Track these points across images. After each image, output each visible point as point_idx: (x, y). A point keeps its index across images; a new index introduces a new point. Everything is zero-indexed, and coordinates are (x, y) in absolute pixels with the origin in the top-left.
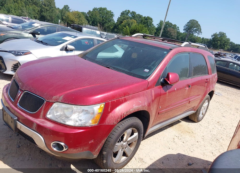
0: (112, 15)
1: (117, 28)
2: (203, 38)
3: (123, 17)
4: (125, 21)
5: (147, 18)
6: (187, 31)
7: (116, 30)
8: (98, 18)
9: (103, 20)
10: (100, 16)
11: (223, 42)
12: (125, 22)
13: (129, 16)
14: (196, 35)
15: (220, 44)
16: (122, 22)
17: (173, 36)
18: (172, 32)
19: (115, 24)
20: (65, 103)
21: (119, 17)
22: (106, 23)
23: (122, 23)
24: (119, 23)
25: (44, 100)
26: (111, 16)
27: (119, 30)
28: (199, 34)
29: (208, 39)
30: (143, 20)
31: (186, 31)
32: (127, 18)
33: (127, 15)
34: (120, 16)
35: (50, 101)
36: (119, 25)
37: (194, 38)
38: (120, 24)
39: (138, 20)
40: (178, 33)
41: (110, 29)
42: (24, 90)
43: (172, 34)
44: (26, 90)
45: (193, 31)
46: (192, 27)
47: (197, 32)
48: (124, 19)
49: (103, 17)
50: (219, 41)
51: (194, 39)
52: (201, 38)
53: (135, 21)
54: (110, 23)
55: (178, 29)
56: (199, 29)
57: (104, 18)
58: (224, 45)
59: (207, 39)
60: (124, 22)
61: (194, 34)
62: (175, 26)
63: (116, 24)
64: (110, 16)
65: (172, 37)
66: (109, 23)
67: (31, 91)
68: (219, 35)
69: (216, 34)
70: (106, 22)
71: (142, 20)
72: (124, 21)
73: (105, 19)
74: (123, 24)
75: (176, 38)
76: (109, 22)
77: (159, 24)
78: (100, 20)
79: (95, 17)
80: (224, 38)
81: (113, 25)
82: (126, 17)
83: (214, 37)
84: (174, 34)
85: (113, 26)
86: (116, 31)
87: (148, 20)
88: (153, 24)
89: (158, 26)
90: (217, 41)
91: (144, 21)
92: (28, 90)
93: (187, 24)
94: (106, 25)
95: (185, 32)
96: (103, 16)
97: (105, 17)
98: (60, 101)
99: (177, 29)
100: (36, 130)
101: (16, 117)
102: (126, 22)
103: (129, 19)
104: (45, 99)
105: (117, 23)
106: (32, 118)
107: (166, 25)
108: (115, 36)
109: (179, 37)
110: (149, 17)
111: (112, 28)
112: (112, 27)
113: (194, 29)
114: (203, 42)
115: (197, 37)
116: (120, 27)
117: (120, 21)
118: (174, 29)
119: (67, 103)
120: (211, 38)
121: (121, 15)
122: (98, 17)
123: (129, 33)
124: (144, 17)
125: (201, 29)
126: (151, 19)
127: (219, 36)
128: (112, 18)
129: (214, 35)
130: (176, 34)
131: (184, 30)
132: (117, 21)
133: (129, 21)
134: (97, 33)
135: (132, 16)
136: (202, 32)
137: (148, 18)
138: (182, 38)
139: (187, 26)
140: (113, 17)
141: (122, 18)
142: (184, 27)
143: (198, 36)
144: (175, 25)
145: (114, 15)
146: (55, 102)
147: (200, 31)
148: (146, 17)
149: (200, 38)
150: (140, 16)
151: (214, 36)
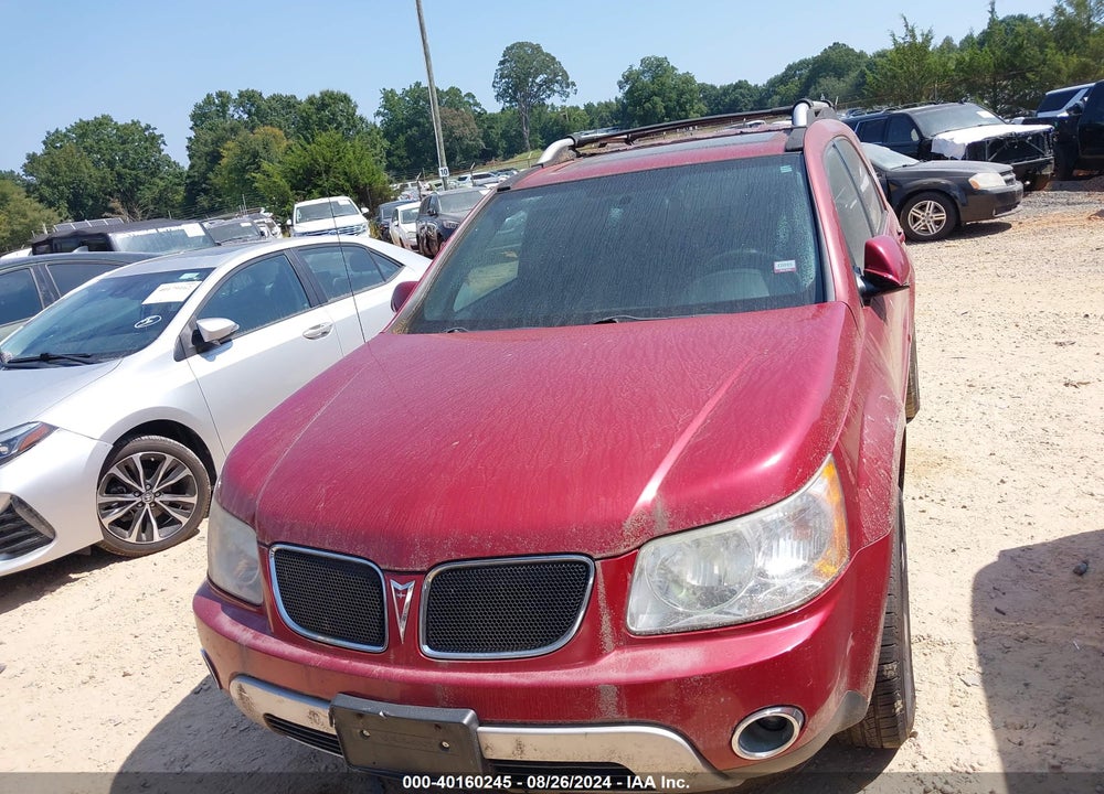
0: (154, 140)
1: (206, 192)
2: (589, 107)
3: (211, 129)
4: (230, 144)
5: (323, 99)
6: (513, 98)
7: (203, 201)
8: (91, 173)
9: (119, 174)
10: (96, 164)
11: (674, 96)
12: (228, 149)
13: (236, 116)
14: (555, 101)
15: (665, 108)
16: (215, 157)
17: (466, 142)
18: (455, 123)
19: (189, 177)
20: (696, 524)
21: (190, 139)
22: (141, 187)
23: (220, 157)
24: (202, 165)
25: (584, 559)
26: (148, 144)
27: (220, 196)
28: (568, 96)
29: (611, 103)
30: (309, 117)
31: (510, 102)
32: (234, 130)
33: (224, 117)
34: (192, 134)
35: (622, 550)
36: (211, 175)
37: (554, 116)
38: (211, 169)
39: (283, 123)
40: (481, 117)
41: (173, 207)
42: (425, 568)
43: (457, 133)
44: (438, 561)
45: (539, 89)
46: (529, 75)
47: (556, 87)
48: (219, 141)
49: (111, 164)
50: (655, 98)
51: (556, 122)
52: (582, 108)
53: (277, 130)
54: (162, 179)
55: (471, 101)
56: (556, 75)
57: (118, 167)
58: (682, 107)
59: (607, 105)
60: (225, 153)
61: (548, 102)
62: (456, 95)
63: (192, 173)
64: (146, 148)
65: (464, 147)
66: (158, 181)
67: (475, 555)
68: (644, 72)
69: (631, 72)
70: (138, 183)
71: (304, 114)
72: (226, 146)
73: (125, 167)
74: (224, 161)
75: (481, 142)
76: (153, 175)
77: (382, 110)
78: (103, 180)
79: (73, 174)
80: (668, 77)
81: (179, 185)
82: (224, 129)
83: (631, 88)
84: (467, 132)
85: (182, 189)
86: (205, 204)
87: (330, 105)
88: (361, 119)
89: (381, 118)
90: (648, 99)
91: (314, 117)
92: (454, 557)
93: (501, 69)
94: (146, 195)
95: (508, 105)
96: (108, 157)
97: (121, 161)
98: (668, 530)
99: (470, 105)
100: (626, 718)
101: (468, 712)
102: (238, 151)
103: (244, 133)
104: (591, 553)
105: (192, 167)
106: (568, 674)
107: (416, 102)
108: (243, 225)
109: (495, 133)
110: (332, 93)
111: (179, 198)
112: (177, 192)
113: (538, 80)
114: (596, 122)
115: (563, 108)
116: (216, 179)
117: (207, 153)
118: (457, 109)
119: (707, 522)
120: (620, 95)
121: (195, 125)
122: (86, 171)
123: (287, 188)
124: (311, 101)
125: (565, 73)
126: (346, 99)
127: (646, 79)
128: (160, 151)
129: (627, 79)
130: (473, 125)
131: (499, 97)
132: (190, 157)
133: (246, 138)
134: (189, 235)
135: (249, 114)
136: (573, 84)
137: (327, 100)
138: (504, 135)
139: (502, 77)
140: (162, 146)
141: (209, 137)
142: (494, 86)
143: (564, 104)
144: (452, 88)
145: (162, 136)
146: (639, 547)
147: (566, 83)
148: (318, 95)
149: (577, 108)
150: (288, 104)
151: (626, 82)
